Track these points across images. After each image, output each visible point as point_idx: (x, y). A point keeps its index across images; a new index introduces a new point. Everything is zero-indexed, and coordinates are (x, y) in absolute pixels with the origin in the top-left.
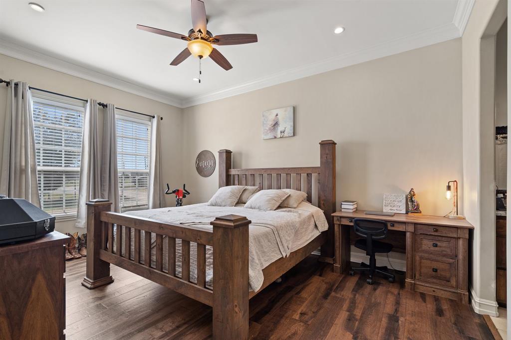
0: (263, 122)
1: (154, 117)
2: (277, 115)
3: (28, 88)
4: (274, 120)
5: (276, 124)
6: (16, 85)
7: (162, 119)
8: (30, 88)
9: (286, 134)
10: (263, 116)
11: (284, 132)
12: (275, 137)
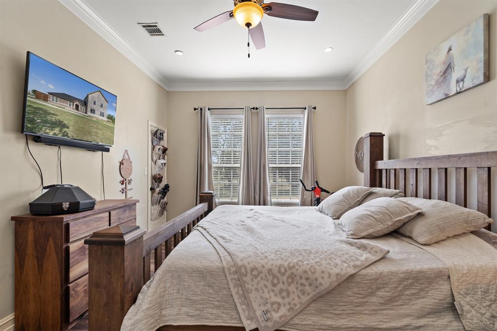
0: (427, 72)
1: (305, 108)
2: (450, 49)
3: (207, 109)
4: (444, 62)
5: (449, 68)
6: (201, 109)
7: (315, 108)
8: (209, 109)
9: (468, 84)
10: (427, 61)
11: (463, 80)
12: (447, 97)
